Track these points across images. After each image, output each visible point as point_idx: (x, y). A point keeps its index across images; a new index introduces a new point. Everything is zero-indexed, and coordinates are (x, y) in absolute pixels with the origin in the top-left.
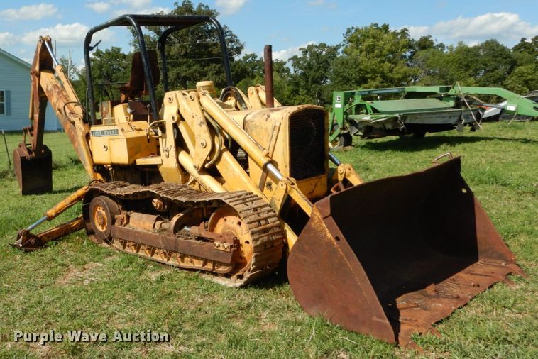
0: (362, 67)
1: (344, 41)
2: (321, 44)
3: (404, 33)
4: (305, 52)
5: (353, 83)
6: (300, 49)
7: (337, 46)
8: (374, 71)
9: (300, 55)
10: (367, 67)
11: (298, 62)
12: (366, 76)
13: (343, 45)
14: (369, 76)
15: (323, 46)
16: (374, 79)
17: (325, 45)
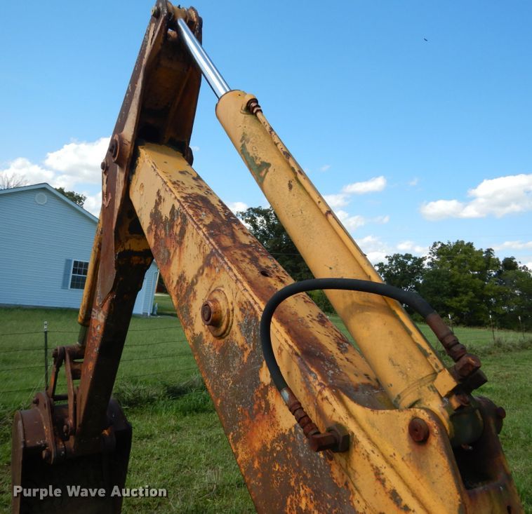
0: (454, 280)
1: (430, 253)
2: (407, 255)
3: (489, 251)
4: (391, 260)
5: (445, 295)
6: (386, 257)
7: (423, 258)
8: (467, 286)
9: (386, 262)
10: (459, 281)
11: (383, 269)
12: (458, 289)
13: (429, 257)
14: (460, 290)
15: (408, 257)
16: (466, 294)
17: (411, 255)
